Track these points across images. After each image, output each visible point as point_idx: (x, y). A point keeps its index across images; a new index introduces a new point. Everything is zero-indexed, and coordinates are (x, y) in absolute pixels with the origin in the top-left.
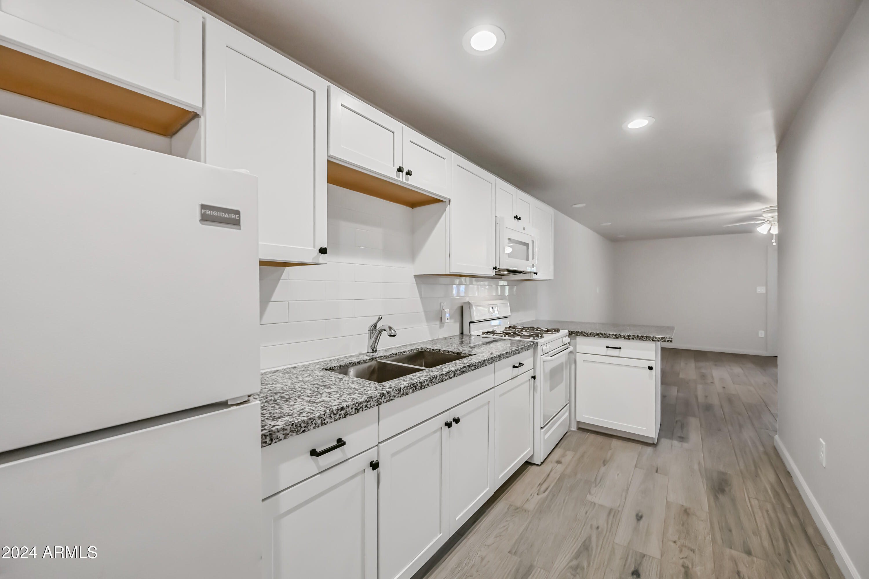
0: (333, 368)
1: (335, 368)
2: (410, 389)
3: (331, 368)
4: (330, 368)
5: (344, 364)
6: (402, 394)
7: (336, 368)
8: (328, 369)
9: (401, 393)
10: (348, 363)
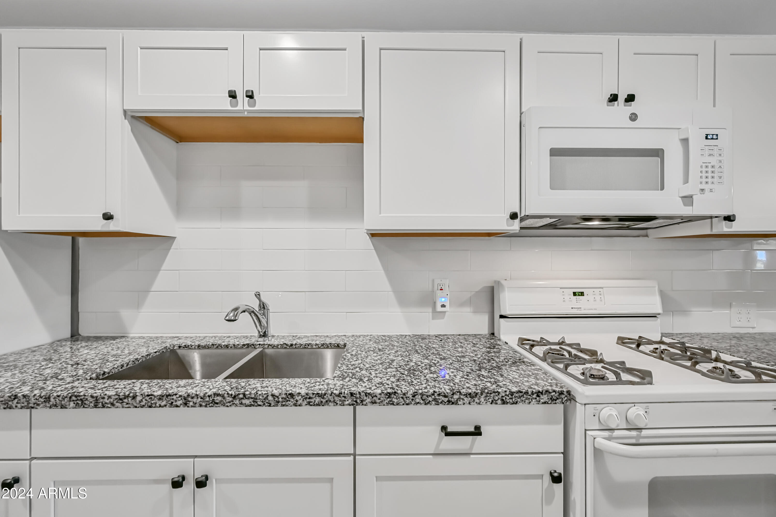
0: (188, 346)
1: (191, 347)
2: (70, 401)
3: (187, 346)
4: (185, 346)
5: (204, 344)
6: (52, 405)
7: (193, 347)
8: (182, 346)
9: (51, 403)
10: (211, 344)
